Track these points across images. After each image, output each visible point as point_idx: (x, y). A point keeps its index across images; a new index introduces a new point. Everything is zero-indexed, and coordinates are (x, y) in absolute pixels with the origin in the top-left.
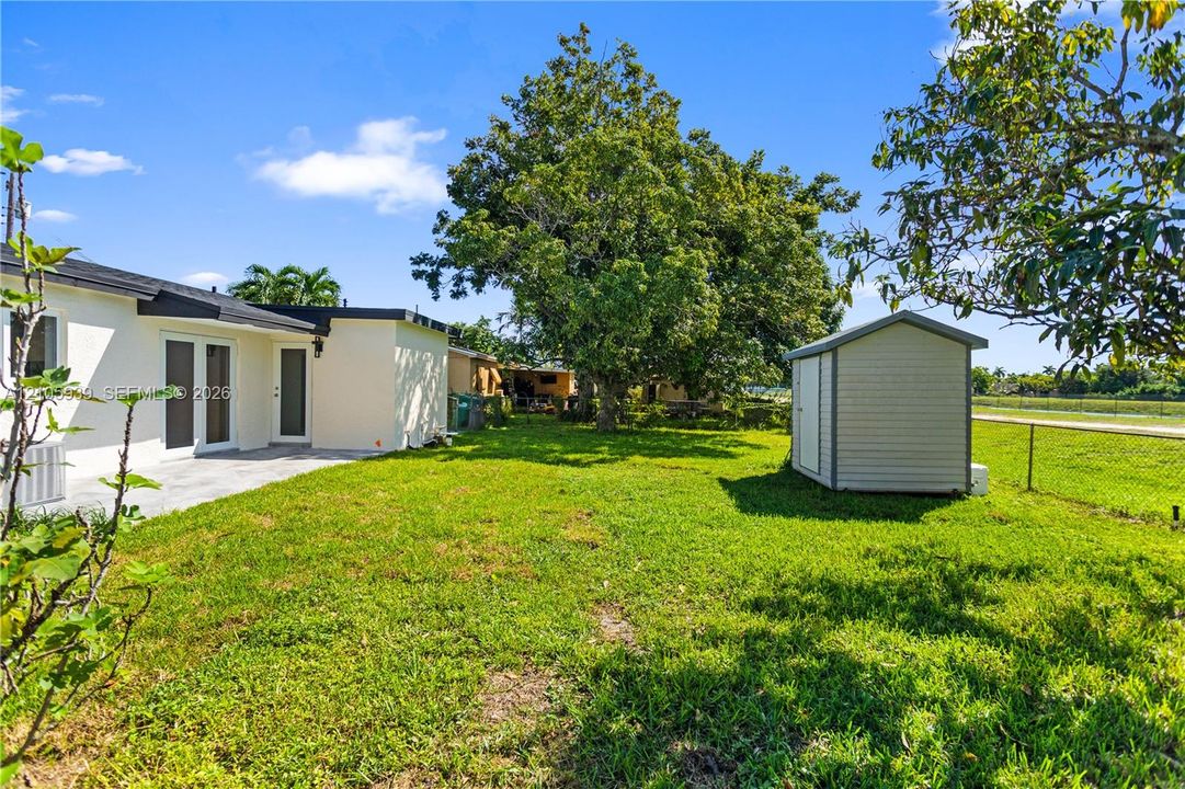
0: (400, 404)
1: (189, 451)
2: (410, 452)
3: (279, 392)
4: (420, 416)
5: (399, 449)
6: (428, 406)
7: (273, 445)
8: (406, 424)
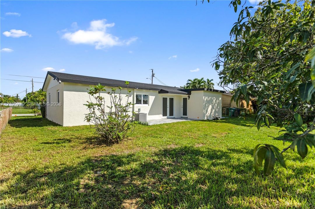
0: (205, 109)
1: (166, 117)
2: (208, 120)
3: (183, 107)
4: (211, 112)
5: (204, 119)
6: (214, 110)
7: (182, 117)
8: (206, 114)
